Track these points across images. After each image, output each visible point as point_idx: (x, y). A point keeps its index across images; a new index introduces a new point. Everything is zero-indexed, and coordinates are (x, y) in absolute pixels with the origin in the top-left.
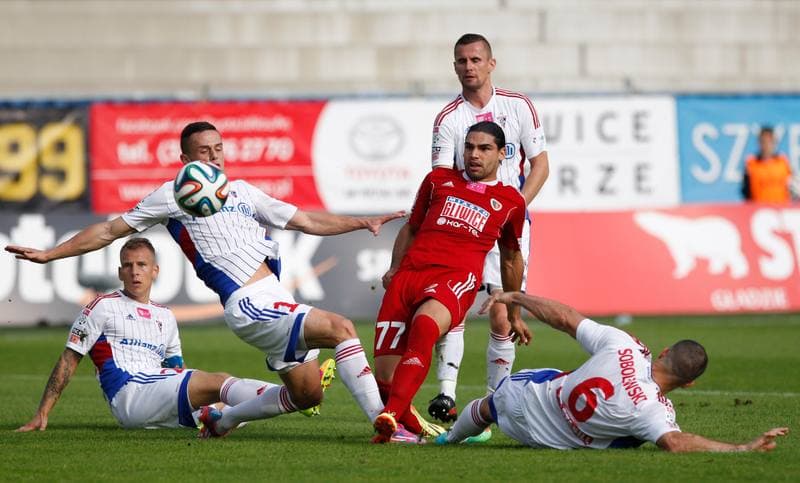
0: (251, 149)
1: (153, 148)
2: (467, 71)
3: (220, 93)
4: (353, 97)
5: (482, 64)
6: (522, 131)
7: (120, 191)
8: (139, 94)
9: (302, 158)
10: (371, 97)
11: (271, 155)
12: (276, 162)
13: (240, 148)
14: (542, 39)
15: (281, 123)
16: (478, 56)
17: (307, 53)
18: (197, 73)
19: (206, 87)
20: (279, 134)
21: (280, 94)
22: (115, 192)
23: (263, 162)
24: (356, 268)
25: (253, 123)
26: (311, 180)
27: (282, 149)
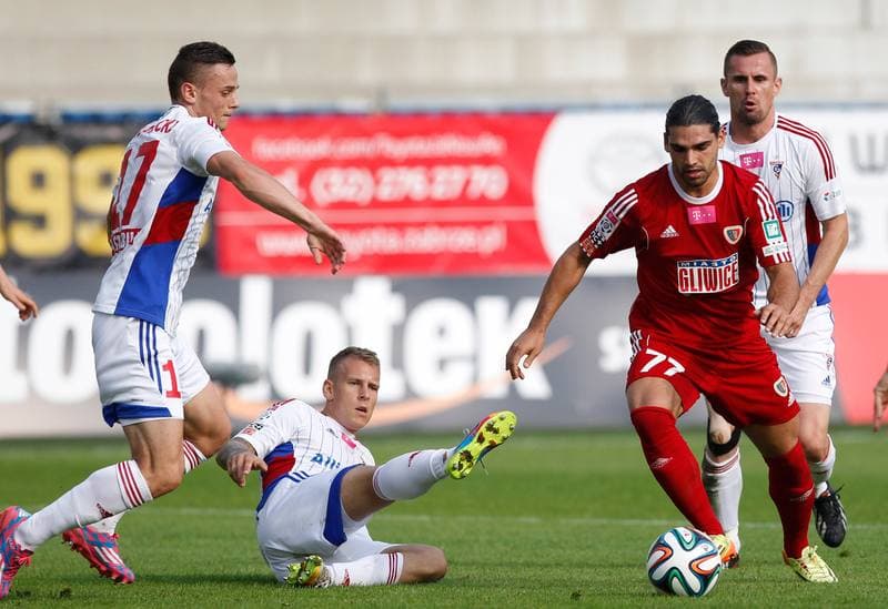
0: (448, 183)
1: (305, 180)
2: (748, 94)
3: (402, 102)
4: (594, 107)
5: (766, 84)
6: (808, 184)
7: (258, 243)
8: (286, 103)
9: (520, 195)
10: (618, 107)
11: (474, 191)
12: (483, 201)
13: (431, 181)
14: (865, 24)
15: (490, 145)
16: (762, 73)
17: (526, 43)
18: (368, 73)
19: (382, 93)
20: (486, 161)
21: (487, 102)
22: (251, 244)
23: (463, 200)
24: (598, 354)
25: (450, 145)
26: (532, 226)
27: (491, 182)
